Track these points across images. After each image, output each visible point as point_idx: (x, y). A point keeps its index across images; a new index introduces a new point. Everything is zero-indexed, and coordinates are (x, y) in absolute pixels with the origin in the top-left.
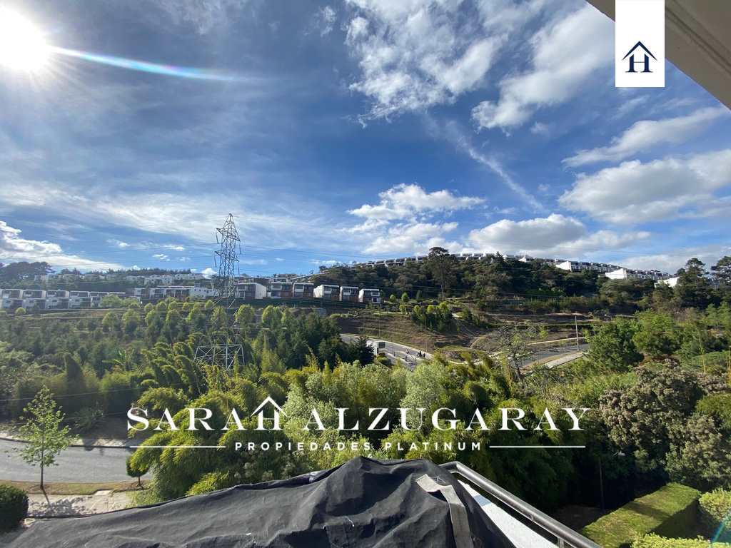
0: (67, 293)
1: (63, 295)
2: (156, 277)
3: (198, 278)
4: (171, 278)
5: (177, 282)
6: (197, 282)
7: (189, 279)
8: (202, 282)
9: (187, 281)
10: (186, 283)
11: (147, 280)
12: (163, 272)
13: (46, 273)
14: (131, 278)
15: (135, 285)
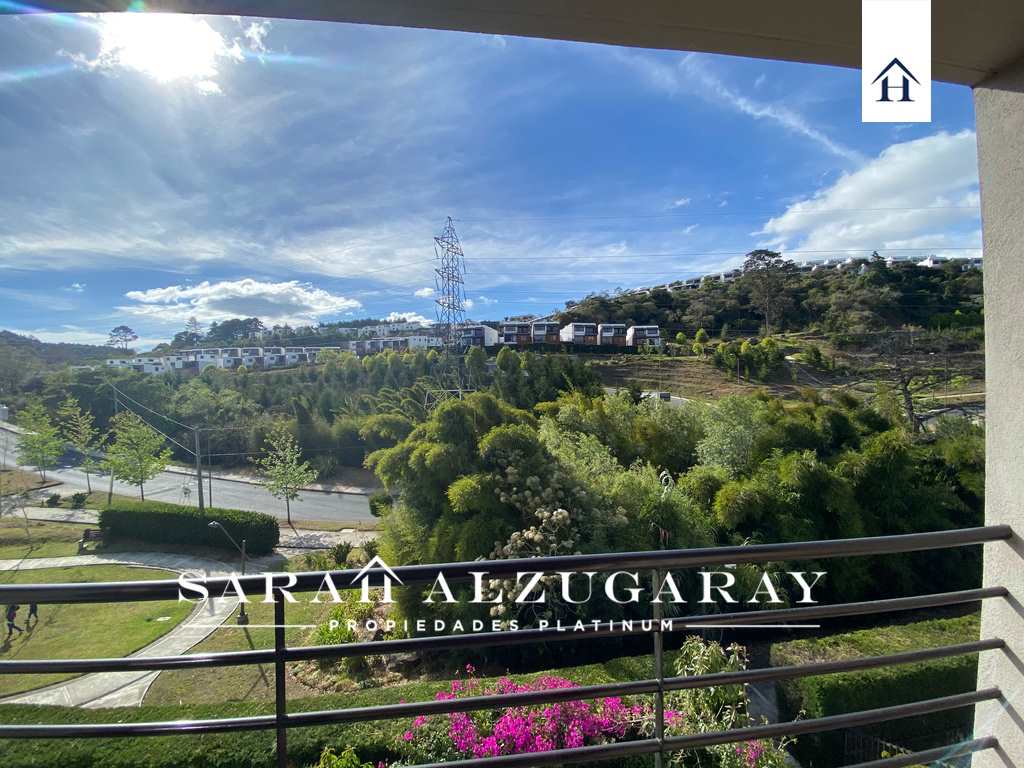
0: (283, 350)
1: (279, 351)
2: (369, 328)
3: (415, 327)
4: (386, 330)
5: (394, 333)
6: (415, 331)
7: (405, 329)
8: (421, 331)
9: (403, 331)
10: (403, 333)
11: (361, 331)
12: (376, 323)
13: (258, 330)
14: (343, 330)
15: (348, 338)
